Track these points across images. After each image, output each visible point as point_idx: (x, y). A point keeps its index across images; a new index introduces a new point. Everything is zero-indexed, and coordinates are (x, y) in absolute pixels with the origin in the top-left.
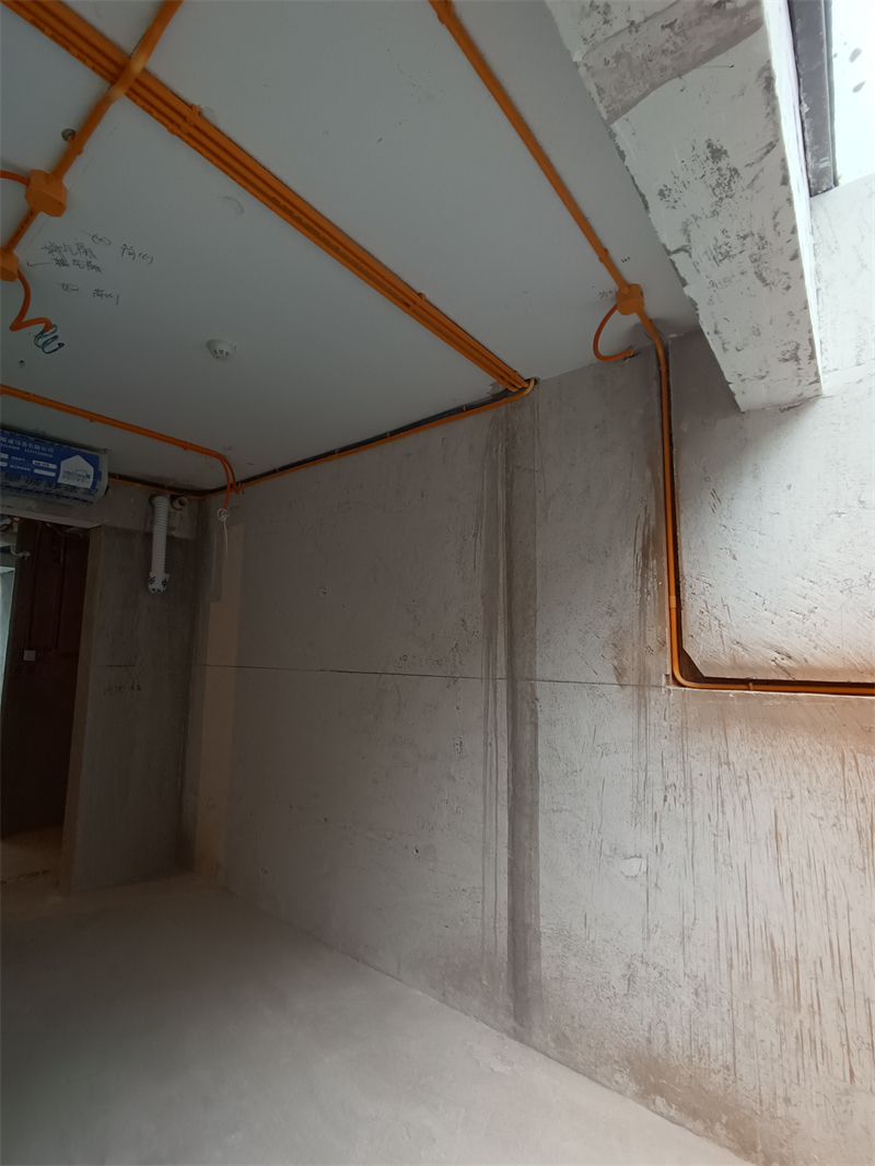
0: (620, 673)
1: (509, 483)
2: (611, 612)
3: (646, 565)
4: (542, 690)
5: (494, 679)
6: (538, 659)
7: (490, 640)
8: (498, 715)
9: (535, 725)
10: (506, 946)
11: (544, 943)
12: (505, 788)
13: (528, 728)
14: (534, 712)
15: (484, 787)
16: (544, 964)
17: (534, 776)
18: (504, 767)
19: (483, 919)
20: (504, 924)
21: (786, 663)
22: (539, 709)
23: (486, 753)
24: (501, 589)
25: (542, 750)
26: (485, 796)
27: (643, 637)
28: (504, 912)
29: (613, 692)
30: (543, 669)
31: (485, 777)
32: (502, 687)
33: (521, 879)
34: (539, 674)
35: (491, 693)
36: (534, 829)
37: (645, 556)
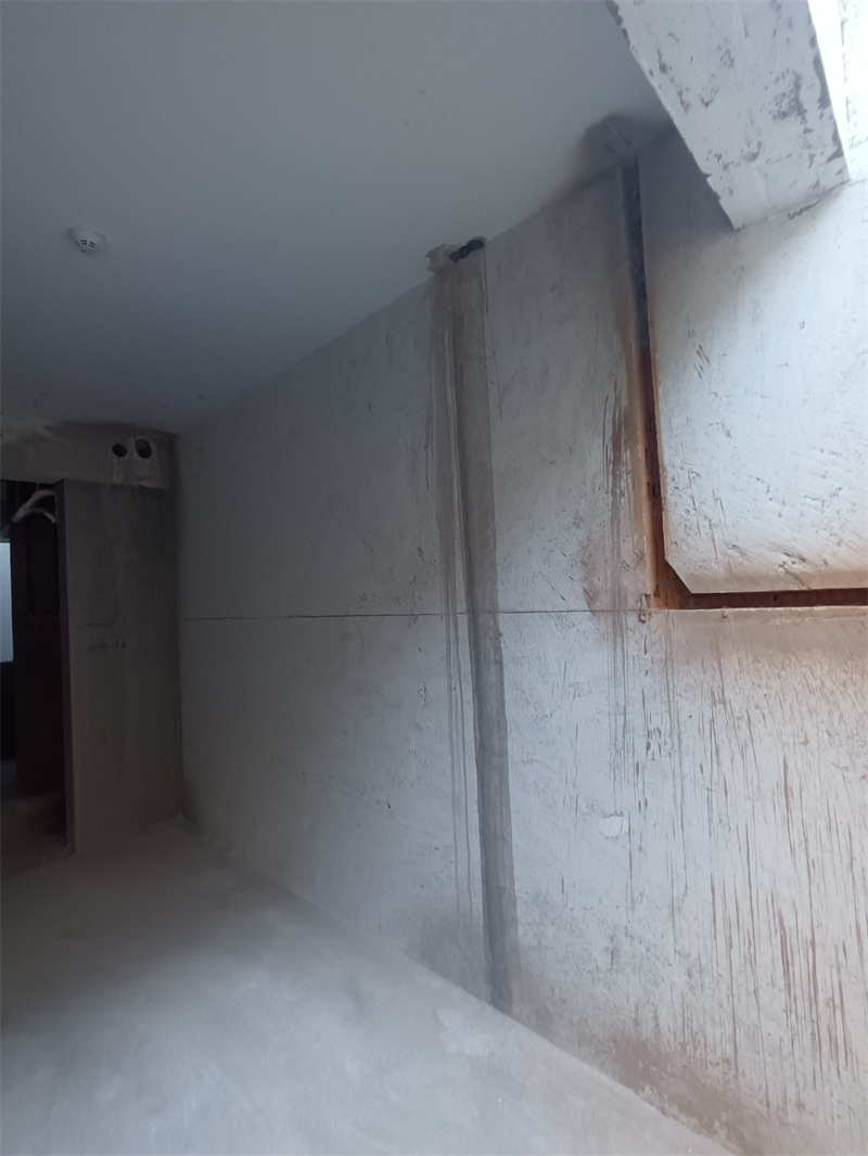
0: (591, 596)
1: (458, 380)
2: (578, 522)
3: (617, 461)
4: (505, 623)
5: (455, 614)
6: (500, 588)
7: (448, 568)
8: (461, 655)
9: (500, 664)
10: (481, 909)
11: (520, 908)
12: (472, 737)
13: (493, 668)
14: (498, 650)
15: (451, 737)
16: (521, 931)
17: (502, 724)
18: (470, 713)
19: (457, 880)
20: (478, 886)
21: (799, 567)
22: (503, 646)
23: (450, 698)
24: (456, 507)
25: (509, 694)
26: (452, 747)
27: (616, 549)
28: (477, 873)
29: (584, 622)
30: (506, 597)
31: (451, 727)
32: (463, 621)
33: (493, 838)
34: (502, 605)
35: (452, 630)
36: (504, 782)
37: (616, 447)
